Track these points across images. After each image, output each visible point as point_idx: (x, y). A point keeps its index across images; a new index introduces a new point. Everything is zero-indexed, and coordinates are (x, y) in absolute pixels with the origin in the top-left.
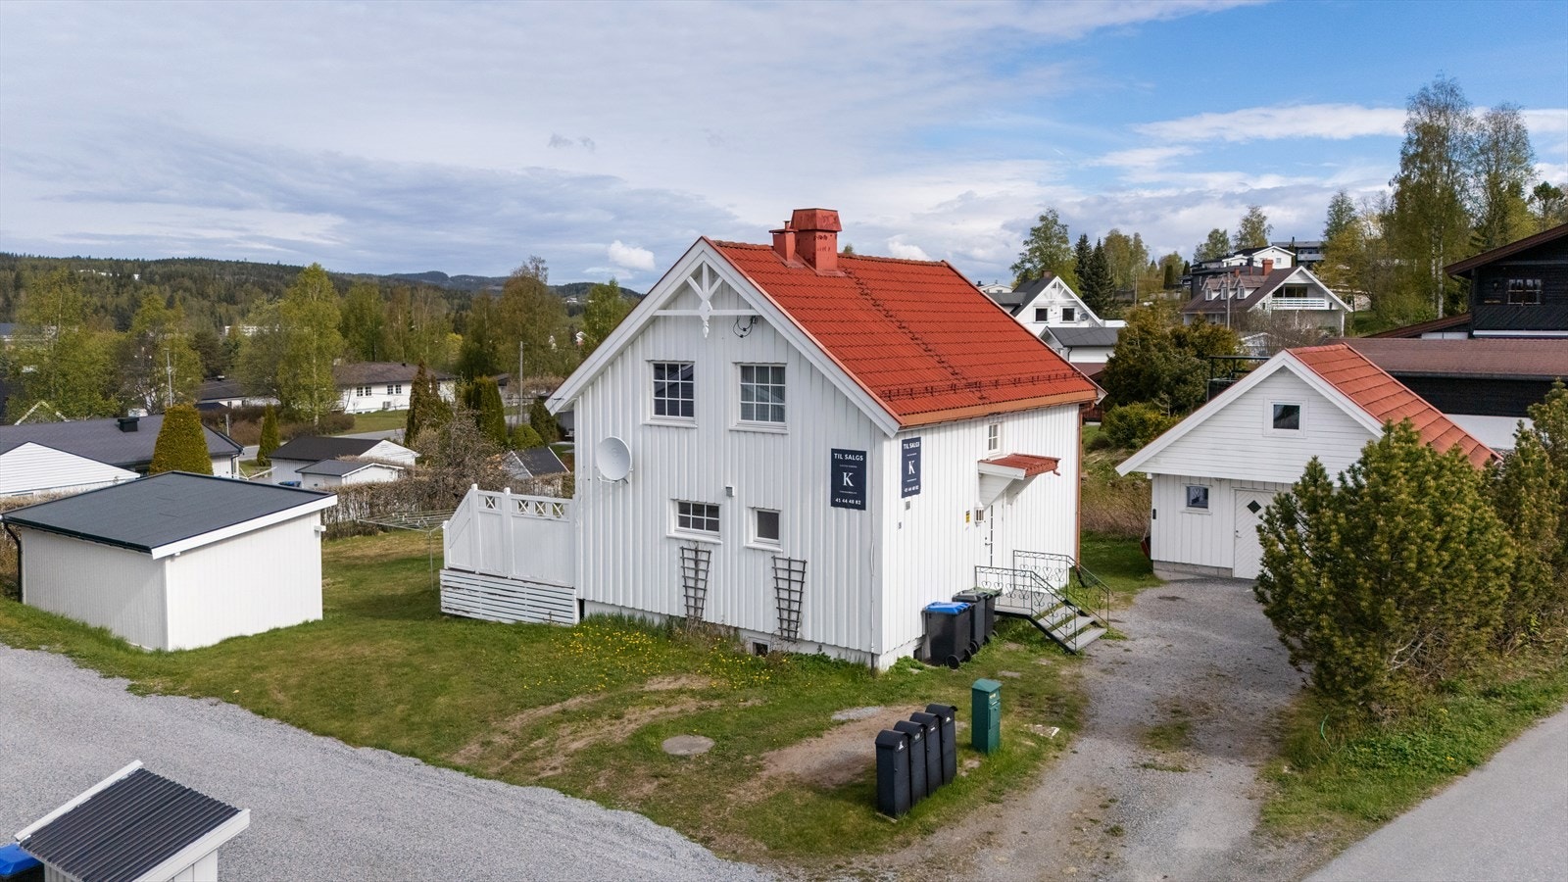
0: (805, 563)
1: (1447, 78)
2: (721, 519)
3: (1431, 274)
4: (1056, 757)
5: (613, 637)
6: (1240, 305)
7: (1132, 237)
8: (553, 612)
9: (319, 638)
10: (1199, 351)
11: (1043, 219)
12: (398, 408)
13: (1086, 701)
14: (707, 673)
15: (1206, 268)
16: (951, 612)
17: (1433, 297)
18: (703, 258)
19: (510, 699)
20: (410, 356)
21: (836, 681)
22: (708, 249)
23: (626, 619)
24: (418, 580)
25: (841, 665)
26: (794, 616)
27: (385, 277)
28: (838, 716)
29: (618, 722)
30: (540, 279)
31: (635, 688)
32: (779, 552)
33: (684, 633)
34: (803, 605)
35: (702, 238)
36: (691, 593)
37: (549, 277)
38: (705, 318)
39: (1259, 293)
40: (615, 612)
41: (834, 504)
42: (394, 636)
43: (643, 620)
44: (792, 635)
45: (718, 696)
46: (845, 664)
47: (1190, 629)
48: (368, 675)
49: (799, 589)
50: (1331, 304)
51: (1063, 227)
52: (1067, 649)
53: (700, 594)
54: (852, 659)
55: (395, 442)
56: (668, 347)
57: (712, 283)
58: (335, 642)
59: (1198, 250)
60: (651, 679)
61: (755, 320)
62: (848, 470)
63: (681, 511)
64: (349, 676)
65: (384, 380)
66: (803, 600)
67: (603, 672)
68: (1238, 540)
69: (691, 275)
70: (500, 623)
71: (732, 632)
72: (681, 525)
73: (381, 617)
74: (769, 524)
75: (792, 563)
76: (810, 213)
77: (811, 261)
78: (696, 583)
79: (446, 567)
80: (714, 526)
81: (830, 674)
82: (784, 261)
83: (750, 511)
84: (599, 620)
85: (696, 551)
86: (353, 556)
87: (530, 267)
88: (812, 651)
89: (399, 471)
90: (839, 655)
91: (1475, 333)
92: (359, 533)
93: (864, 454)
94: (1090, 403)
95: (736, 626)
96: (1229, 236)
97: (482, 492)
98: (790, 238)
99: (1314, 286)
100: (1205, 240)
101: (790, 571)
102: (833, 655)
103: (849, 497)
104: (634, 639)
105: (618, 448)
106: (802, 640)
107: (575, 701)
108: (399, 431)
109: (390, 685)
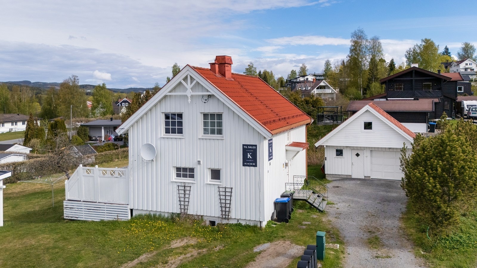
0: (232, 188)
1: (361, 28)
2: (195, 173)
3: (358, 82)
4: (344, 257)
5: (149, 224)
6: (307, 91)
7: (270, 72)
8: (119, 215)
9: (5, 237)
10: (312, 105)
11: (249, 66)
12: (16, 131)
13: (339, 231)
14: (195, 236)
15: (293, 81)
16: (285, 202)
17: (359, 89)
18: (188, 72)
19: (114, 260)
20: (20, 111)
21: (248, 234)
22: (190, 69)
23: (152, 215)
24: (44, 203)
25: (247, 227)
26: (227, 209)
27: (5, 82)
28: (257, 249)
29: (166, 265)
30: (76, 83)
31: (167, 247)
32: (221, 185)
33: (180, 219)
34: (231, 205)
35: (188, 65)
36: (182, 203)
37: (79, 82)
38: (189, 96)
39: (313, 88)
40: (148, 213)
41: (244, 165)
42: (44, 232)
43: (160, 215)
44: (227, 217)
45: (204, 247)
46: (249, 226)
47: (350, 198)
48: (38, 255)
49: (229, 199)
50: (332, 91)
51: (255, 68)
52: (320, 210)
53: (186, 203)
54: (252, 224)
55: (19, 144)
56: (172, 108)
57: (191, 83)
58: (14, 238)
59: (288, 76)
60: (172, 242)
61: (210, 96)
62: (249, 152)
63: (177, 171)
64: (28, 257)
65: (10, 121)
66: (231, 203)
67: (151, 241)
68: (353, 166)
69: (183, 79)
70: (93, 221)
71: (200, 217)
72: (177, 176)
73: (31, 222)
74: (216, 174)
75: (226, 189)
76: (223, 57)
77: (224, 75)
78: (184, 199)
79: (66, 199)
80: (192, 176)
81: (245, 231)
82: (215, 74)
83: (208, 170)
84: (140, 217)
85: (185, 187)
86: (8, 193)
87: (72, 79)
88: (235, 222)
89: (24, 156)
90: (246, 223)
91: (388, 99)
92: (9, 183)
93: (256, 146)
94: (309, 123)
95: (202, 215)
96: (297, 72)
97: (84, 168)
98: (217, 66)
99: (327, 86)
100: (290, 73)
101: (225, 192)
102: (243, 223)
103: (250, 162)
104: (159, 224)
105: (150, 148)
106: (231, 218)
107: (143, 257)
108: (20, 139)
109: (51, 259)
